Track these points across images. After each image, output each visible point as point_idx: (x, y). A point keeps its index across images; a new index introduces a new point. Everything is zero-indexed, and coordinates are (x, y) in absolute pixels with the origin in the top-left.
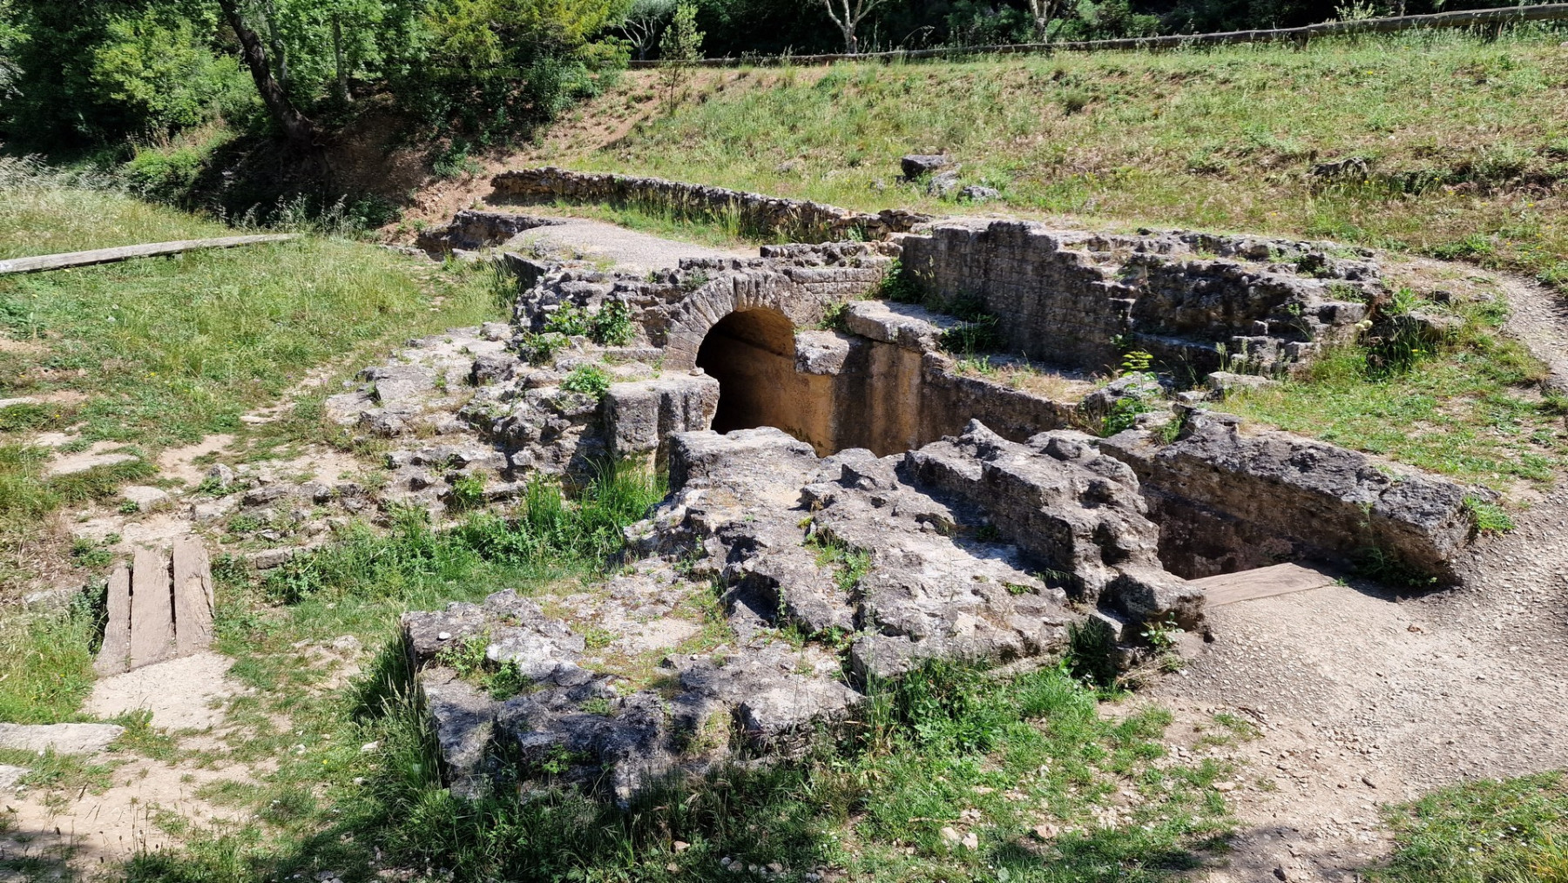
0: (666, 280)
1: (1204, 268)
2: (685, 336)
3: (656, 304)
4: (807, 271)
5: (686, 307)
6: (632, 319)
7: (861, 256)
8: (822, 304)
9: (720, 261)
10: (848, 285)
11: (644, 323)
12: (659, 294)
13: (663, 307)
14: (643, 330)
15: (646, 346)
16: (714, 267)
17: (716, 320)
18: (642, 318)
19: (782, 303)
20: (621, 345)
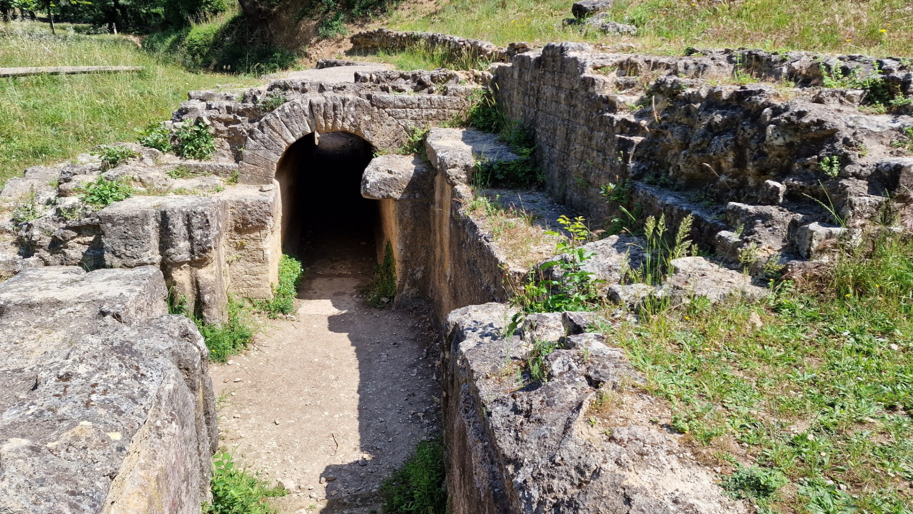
0: (249, 100)
1: (725, 96)
2: (261, 153)
3: (239, 122)
4: (391, 96)
5: (261, 127)
6: (215, 136)
7: (451, 85)
8: (406, 129)
9: (303, 84)
10: (433, 112)
11: (229, 139)
12: (241, 113)
13: (244, 125)
14: (227, 145)
15: (227, 162)
16: (296, 89)
17: (293, 140)
18: (226, 135)
19: (363, 126)
20: (201, 158)
